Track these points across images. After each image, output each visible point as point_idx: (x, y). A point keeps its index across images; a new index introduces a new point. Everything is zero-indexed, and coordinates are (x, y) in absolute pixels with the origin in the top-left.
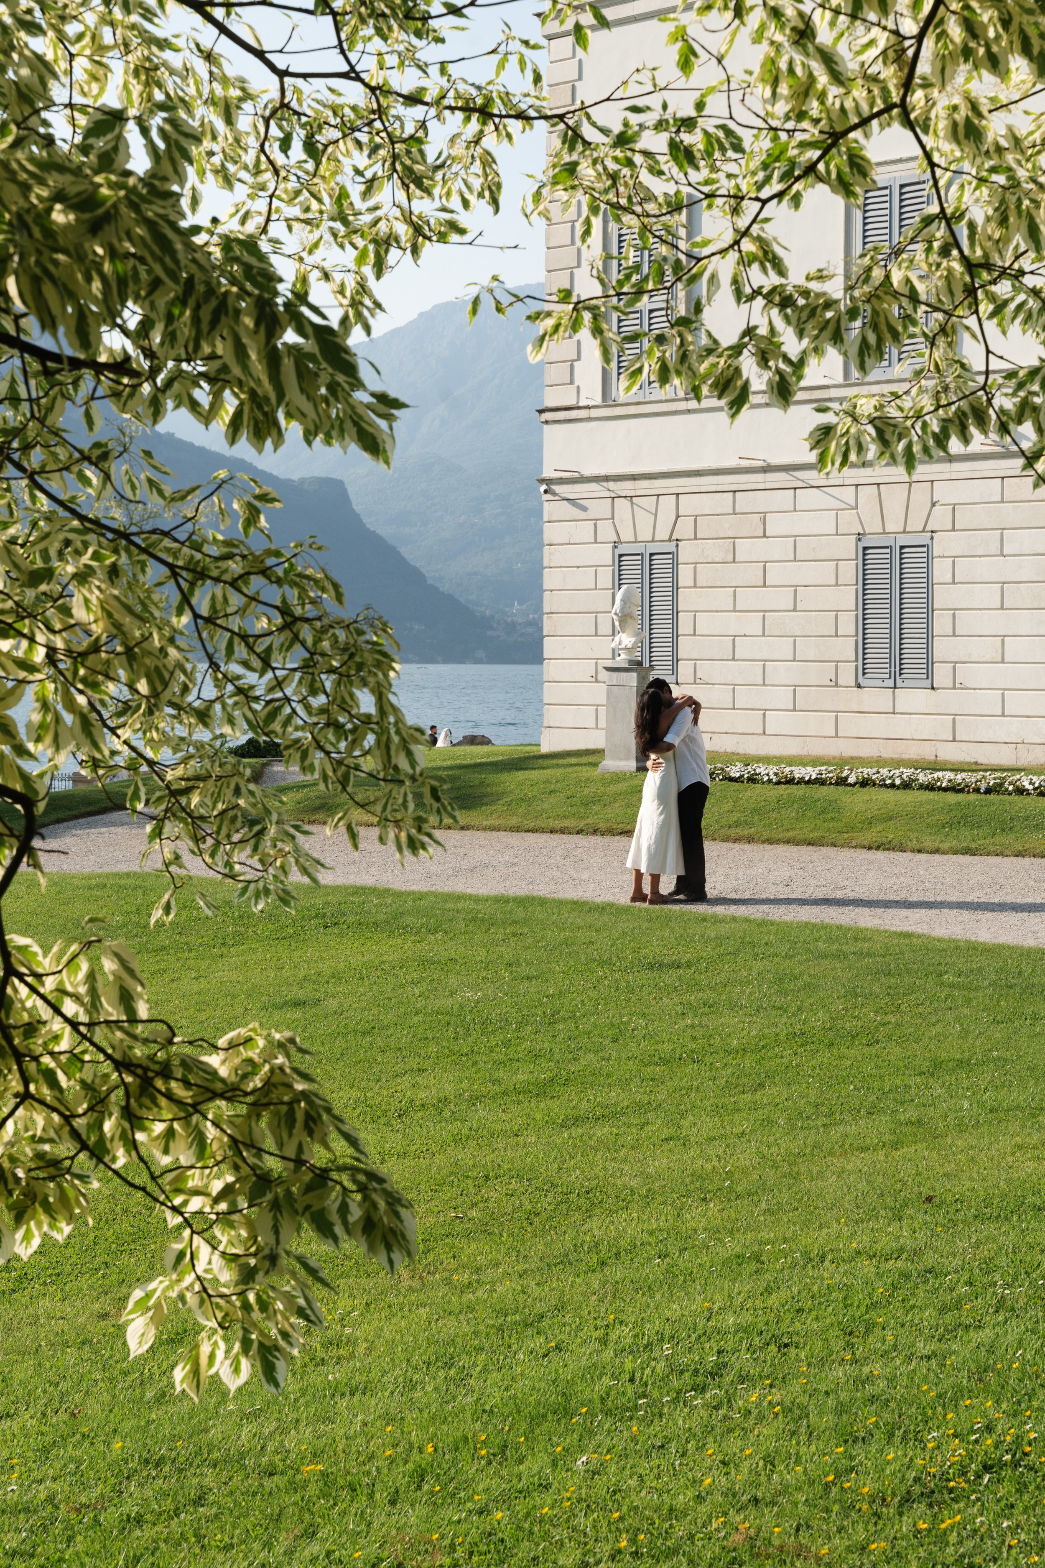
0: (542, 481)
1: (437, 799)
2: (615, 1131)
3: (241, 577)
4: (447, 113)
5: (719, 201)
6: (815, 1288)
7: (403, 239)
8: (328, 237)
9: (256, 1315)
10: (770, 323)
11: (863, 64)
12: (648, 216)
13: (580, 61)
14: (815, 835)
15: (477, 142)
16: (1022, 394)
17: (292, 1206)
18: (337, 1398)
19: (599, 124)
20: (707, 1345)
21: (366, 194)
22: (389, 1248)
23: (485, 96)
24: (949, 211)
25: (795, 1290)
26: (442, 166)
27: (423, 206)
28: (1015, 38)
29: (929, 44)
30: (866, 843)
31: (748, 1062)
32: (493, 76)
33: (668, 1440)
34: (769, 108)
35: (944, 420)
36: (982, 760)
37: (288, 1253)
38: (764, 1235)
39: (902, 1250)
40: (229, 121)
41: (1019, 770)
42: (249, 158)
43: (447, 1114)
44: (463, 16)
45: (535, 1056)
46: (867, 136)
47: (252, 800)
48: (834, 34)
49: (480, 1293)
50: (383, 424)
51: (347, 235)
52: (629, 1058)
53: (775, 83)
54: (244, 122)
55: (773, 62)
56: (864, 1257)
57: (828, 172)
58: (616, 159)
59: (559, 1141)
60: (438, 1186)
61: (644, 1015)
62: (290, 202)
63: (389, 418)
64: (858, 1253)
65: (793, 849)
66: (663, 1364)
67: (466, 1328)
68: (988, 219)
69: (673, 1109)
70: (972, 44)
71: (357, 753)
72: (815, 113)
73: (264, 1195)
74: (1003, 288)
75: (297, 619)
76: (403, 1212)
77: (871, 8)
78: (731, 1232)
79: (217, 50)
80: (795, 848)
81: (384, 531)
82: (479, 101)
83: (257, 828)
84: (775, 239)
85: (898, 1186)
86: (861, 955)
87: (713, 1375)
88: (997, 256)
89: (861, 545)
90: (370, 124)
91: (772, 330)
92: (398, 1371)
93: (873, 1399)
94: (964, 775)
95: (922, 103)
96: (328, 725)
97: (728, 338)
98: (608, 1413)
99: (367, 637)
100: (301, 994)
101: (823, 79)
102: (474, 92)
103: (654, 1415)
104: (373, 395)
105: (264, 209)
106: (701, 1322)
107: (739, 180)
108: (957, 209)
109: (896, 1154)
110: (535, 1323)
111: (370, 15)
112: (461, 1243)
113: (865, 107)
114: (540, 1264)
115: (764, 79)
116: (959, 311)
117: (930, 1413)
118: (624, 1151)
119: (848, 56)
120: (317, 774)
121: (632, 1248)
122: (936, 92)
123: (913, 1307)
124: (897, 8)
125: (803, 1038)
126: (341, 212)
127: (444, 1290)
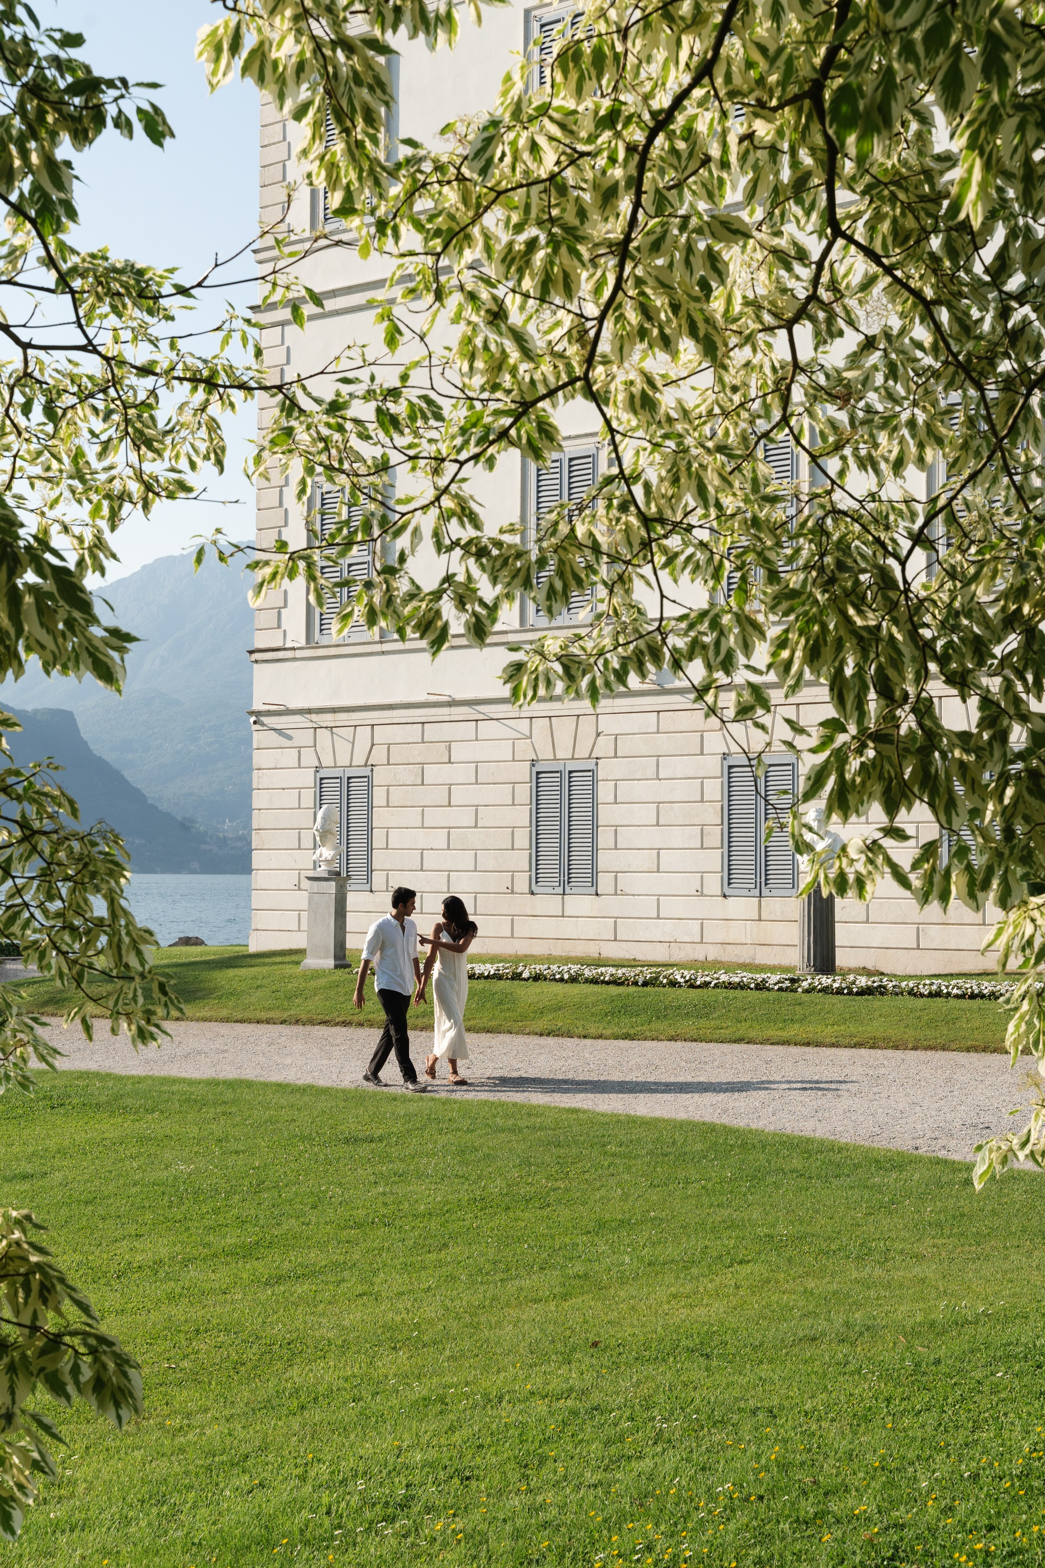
0: (252, 713)
1: (165, 993)
2: (314, 1288)
4: (176, 383)
5: (422, 463)
6: (494, 1426)
7: (135, 496)
8: (67, 494)
10: (467, 571)
11: (550, 343)
12: (358, 475)
13: (288, 348)
14: (493, 1023)
15: (203, 410)
16: (692, 634)
17: (27, 1369)
18: (58, 1534)
19: (314, 394)
20: (397, 1480)
21: (102, 455)
22: (117, 1405)
23: (211, 369)
24: (627, 472)
25: (476, 1428)
26: (171, 431)
27: (154, 467)
28: (683, 322)
29: (609, 325)
30: (538, 1030)
31: (434, 1224)
32: (218, 351)
34: (467, 380)
35: (623, 658)
36: (639, 957)
37: (23, 1412)
38: (448, 1379)
39: (571, 1390)
41: (672, 966)
43: (161, 1275)
44: (191, 296)
45: (242, 1222)
46: (554, 406)
48: (524, 317)
49: (190, 1436)
50: (115, 655)
51: (86, 491)
52: (327, 1223)
53: (472, 357)
55: (470, 341)
56: (537, 1397)
57: (519, 437)
58: (328, 425)
59: (263, 1298)
60: (153, 1339)
61: (340, 1185)
62: (33, 461)
63: (121, 650)
64: (532, 1393)
66: (356, 1497)
67: (177, 1468)
68: (662, 480)
69: (366, 1268)
70: (647, 325)
71: (90, 953)
72: (507, 385)
74: (674, 542)
75: (35, 832)
76: (132, 1372)
77: (557, 293)
78: (419, 1377)
80: (475, 1035)
81: (109, 757)
82: (205, 373)
84: (472, 497)
85: (568, 1333)
86: (534, 1128)
87: (402, 1507)
88: (669, 512)
89: (535, 770)
90: (104, 391)
91: (469, 577)
92: (114, 1509)
93: (545, 1525)
94: (624, 970)
95: (603, 377)
96: (63, 928)
97: (429, 584)
98: (307, 1543)
99: (100, 848)
100: (29, 1169)
101: (514, 355)
102: (201, 365)
103: (348, 1544)
104: (106, 630)
105: (9, 468)
106: (391, 1459)
107: (440, 444)
108: (634, 470)
109: (566, 1305)
110: (241, 1462)
111: (106, 294)
112: (174, 1391)
113: (552, 379)
114: (246, 1409)
115: (462, 354)
116: (635, 562)
117: (597, 1535)
118: (322, 1306)
119: (536, 336)
120: (53, 972)
121: (329, 1394)
122: (615, 368)
123: (581, 1441)
124: (580, 294)
125: (482, 1203)
126: (78, 471)
127: (157, 1434)
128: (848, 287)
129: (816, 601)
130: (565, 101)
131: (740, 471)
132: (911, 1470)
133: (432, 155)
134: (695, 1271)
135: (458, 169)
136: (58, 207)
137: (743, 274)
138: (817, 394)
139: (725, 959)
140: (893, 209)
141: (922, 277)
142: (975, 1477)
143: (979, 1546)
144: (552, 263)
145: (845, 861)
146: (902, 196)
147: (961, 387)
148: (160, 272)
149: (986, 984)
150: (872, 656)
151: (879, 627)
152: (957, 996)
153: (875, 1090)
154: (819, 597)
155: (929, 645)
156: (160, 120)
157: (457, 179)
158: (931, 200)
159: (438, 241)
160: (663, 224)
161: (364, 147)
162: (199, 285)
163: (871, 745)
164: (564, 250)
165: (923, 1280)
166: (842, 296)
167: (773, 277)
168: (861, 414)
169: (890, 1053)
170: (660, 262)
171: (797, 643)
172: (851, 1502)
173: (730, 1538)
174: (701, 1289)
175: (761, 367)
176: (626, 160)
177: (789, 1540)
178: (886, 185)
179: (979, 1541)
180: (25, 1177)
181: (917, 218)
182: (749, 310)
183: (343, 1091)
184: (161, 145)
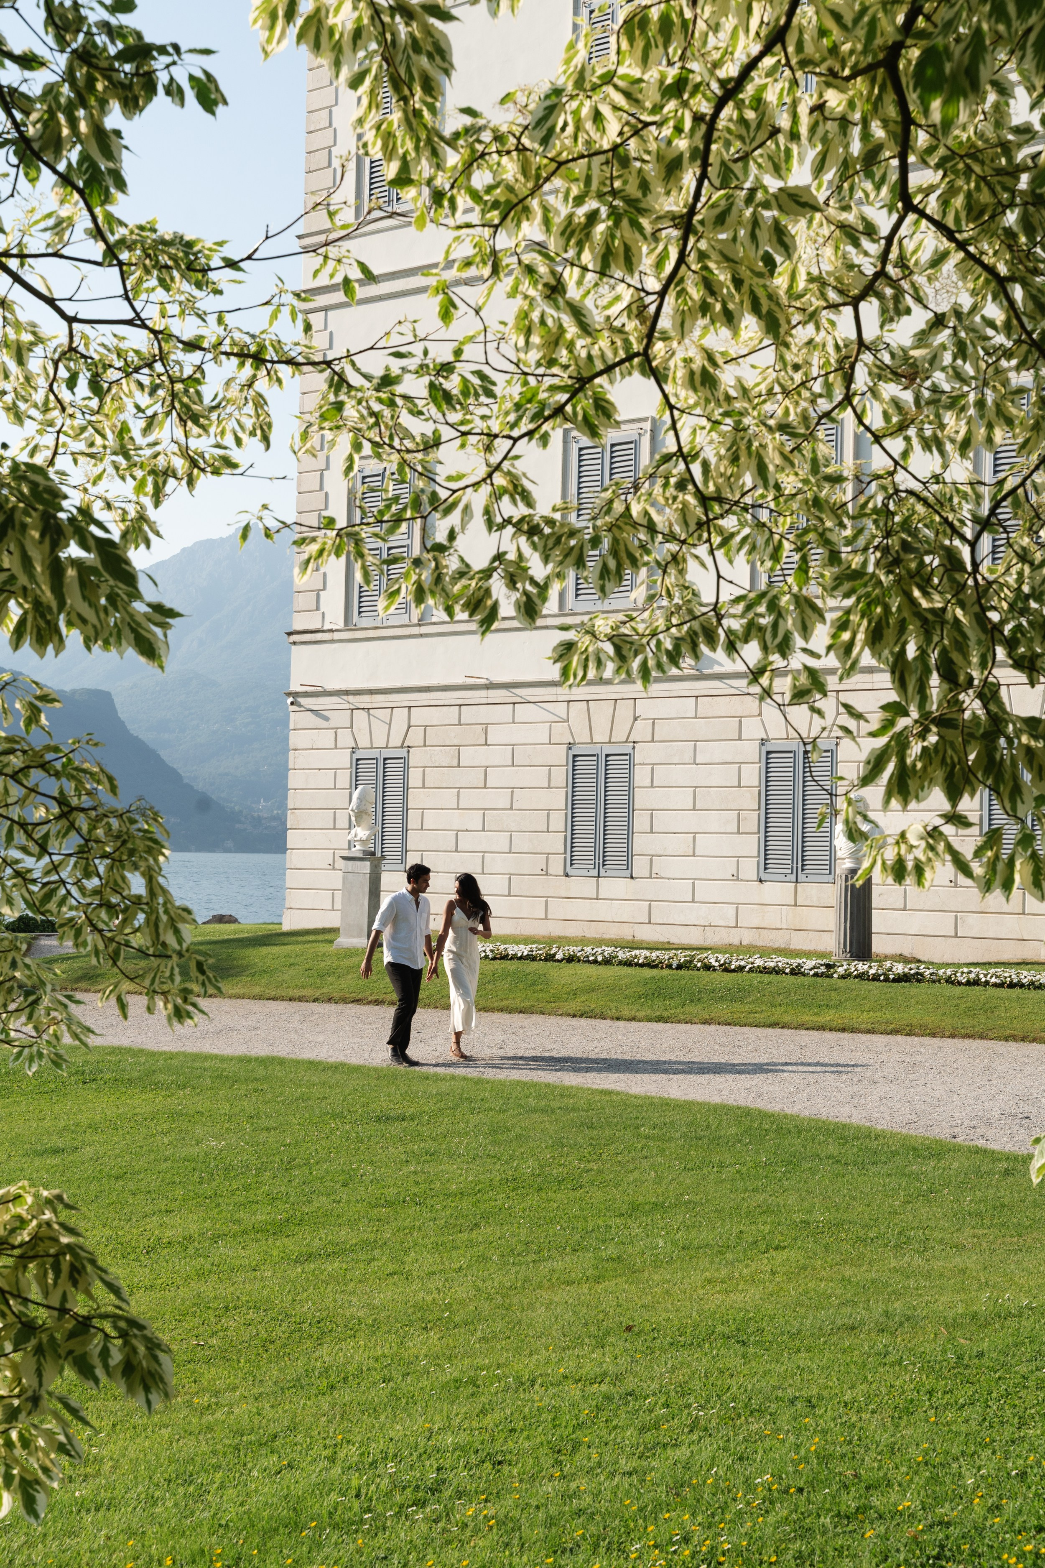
0: (289, 694)
1: (203, 972)
2: (344, 1266)
3: (21, 770)
4: (223, 357)
5: (473, 439)
6: (527, 1410)
7: (180, 473)
8: (111, 470)
9: (18, 1451)
10: (519, 549)
11: (608, 318)
12: (407, 452)
14: (526, 1004)
15: (250, 386)
16: (750, 615)
17: (55, 1351)
18: (83, 1513)
19: (363, 370)
20: (428, 1463)
21: (147, 430)
22: (147, 1390)
23: (259, 344)
24: (685, 450)
25: (508, 1412)
26: (217, 407)
27: (201, 443)
28: (746, 298)
29: (670, 300)
30: (571, 1012)
31: (465, 1204)
32: (265, 326)
33: (391, 1551)
34: (522, 355)
35: (677, 639)
36: (674, 940)
37: (50, 1394)
38: (479, 1361)
39: (605, 1374)
40: (21, 361)
41: (706, 949)
42: (39, 397)
43: (191, 1251)
44: (240, 269)
45: (273, 1199)
46: (611, 382)
47: (27, 972)
48: (581, 292)
49: (218, 1415)
50: (158, 631)
51: (130, 467)
52: (357, 1201)
53: (528, 332)
54: (35, 363)
55: (526, 315)
56: (570, 1381)
57: (575, 413)
58: (380, 400)
59: (293, 1275)
60: (182, 1316)
61: (371, 1163)
62: (76, 437)
63: (164, 626)
64: (566, 1377)
65: (506, 1016)
66: (387, 1480)
67: (204, 1447)
68: (721, 458)
69: (397, 1246)
70: (710, 300)
71: (127, 931)
72: (564, 361)
73: (29, 1340)
74: (729, 523)
75: (73, 809)
76: (162, 1356)
77: (618, 267)
78: (450, 1358)
79: (10, 297)
80: (508, 1016)
81: (146, 736)
82: (253, 349)
83: (32, 998)
84: (524, 475)
85: (601, 1316)
86: (566, 1110)
87: (433, 1491)
88: (727, 491)
89: (571, 753)
90: (150, 366)
91: (520, 556)
92: (140, 1488)
93: (579, 1513)
94: (658, 953)
95: (663, 353)
96: (100, 906)
97: (479, 562)
98: (335, 1527)
99: (139, 825)
100: (60, 1144)
101: (572, 330)
102: (248, 340)
103: (377, 1528)
104: (149, 605)
105: (52, 444)
106: (422, 1442)
107: (492, 421)
108: (692, 449)
109: (599, 1288)
110: (269, 1442)
111: (154, 267)
112: (202, 1368)
113: (609, 354)
114: (275, 1388)
115: (518, 328)
116: (690, 541)
117: (632, 1525)
118: (352, 1284)
119: (595, 311)
120: (89, 948)
121: (359, 1373)
122: (675, 344)
123: (615, 1427)
124: (641, 268)
125: (515, 1184)
126: (123, 446)
127: (185, 1412)
128: (916, 263)
129: (880, 582)
130: (630, 69)
131: (800, 451)
132: (955, 1465)
133: (491, 125)
134: (730, 1256)
135: (519, 139)
136: (107, 178)
137: (808, 250)
138: (881, 373)
139: (759, 943)
140: (968, 183)
141: (996, 253)
142: (1023, 1475)
143: (1029, 1548)
144: (613, 237)
145: (903, 847)
146: (977, 169)
147: (1033, 367)
148: (209, 244)
149: (1025, 973)
150: (936, 639)
151: (944, 610)
152: (996, 985)
153: (912, 1077)
154: (883, 578)
155: (997, 628)
156: (212, 87)
157: (517, 149)
158: (1008, 174)
159: (496, 213)
160: (728, 197)
161: (422, 117)
162: (249, 258)
163: (934, 729)
164: (625, 222)
165: (963, 1271)
166: (911, 272)
167: (840, 253)
168: (926, 394)
169: (927, 1040)
170: (723, 236)
171: (859, 625)
172: (893, 1497)
173: (769, 1531)
174: (737, 1275)
175: (824, 345)
176: (692, 130)
177: (831, 1534)
178: (962, 157)
179: (1028, 1541)
180: (56, 1151)
181: (994, 193)
182: (814, 286)
183: (376, 1069)
184: (213, 113)
